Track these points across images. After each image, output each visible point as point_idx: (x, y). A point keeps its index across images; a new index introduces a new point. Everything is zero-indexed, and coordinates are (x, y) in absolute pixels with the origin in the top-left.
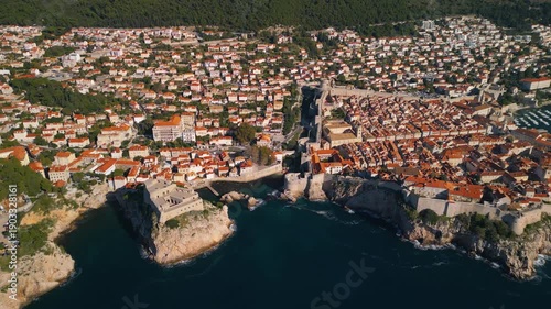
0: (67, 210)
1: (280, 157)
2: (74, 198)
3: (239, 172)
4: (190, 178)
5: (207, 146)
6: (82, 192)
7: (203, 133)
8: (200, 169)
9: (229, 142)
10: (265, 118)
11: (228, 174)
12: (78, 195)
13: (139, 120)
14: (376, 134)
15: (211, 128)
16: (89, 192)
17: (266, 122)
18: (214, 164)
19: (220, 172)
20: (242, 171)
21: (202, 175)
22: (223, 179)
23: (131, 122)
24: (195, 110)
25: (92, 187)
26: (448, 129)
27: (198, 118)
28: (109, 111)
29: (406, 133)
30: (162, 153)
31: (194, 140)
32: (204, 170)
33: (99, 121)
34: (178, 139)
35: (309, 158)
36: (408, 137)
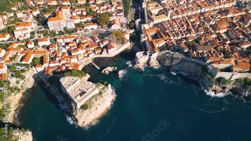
0: (15, 95)
1: (127, 37)
2: (16, 85)
3: (108, 52)
4: (80, 58)
5: (83, 31)
6: (19, 79)
7: (78, 21)
8: (84, 51)
9: (95, 27)
10: (112, 6)
11: (101, 53)
12: (18, 82)
13: (36, 13)
14: (177, 13)
15: (81, 16)
16: (23, 78)
17: (113, 9)
18: (92, 47)
19: (97, 52)
20: (109, 50)
21: (86, 55)
22: (99, 56)
23: (31, 16)
24: (69, 4)
25: (24, 74)
26: (214, 4)
27: (72, 9)
28: (15, 9)
29: (193, 10)
30: (58, 41)
31: (74, 27)
32: (87, 52)
33: (10, 18)
34: (65, 28)
35: (146, 39)
36: (194, 13)
